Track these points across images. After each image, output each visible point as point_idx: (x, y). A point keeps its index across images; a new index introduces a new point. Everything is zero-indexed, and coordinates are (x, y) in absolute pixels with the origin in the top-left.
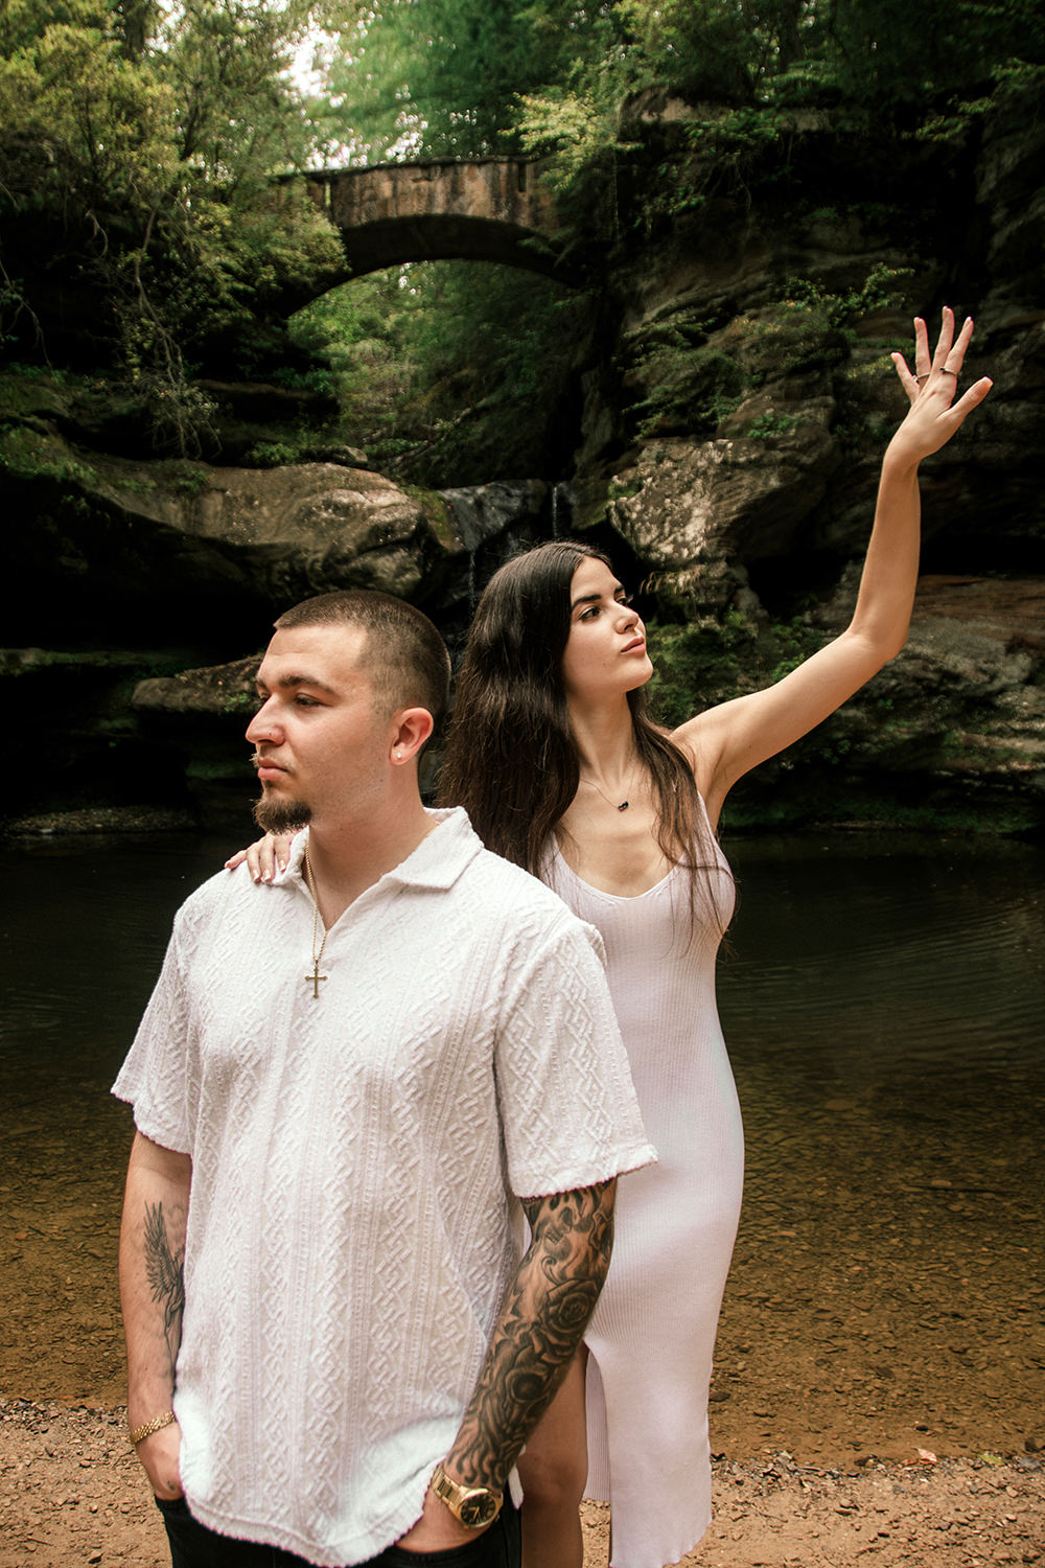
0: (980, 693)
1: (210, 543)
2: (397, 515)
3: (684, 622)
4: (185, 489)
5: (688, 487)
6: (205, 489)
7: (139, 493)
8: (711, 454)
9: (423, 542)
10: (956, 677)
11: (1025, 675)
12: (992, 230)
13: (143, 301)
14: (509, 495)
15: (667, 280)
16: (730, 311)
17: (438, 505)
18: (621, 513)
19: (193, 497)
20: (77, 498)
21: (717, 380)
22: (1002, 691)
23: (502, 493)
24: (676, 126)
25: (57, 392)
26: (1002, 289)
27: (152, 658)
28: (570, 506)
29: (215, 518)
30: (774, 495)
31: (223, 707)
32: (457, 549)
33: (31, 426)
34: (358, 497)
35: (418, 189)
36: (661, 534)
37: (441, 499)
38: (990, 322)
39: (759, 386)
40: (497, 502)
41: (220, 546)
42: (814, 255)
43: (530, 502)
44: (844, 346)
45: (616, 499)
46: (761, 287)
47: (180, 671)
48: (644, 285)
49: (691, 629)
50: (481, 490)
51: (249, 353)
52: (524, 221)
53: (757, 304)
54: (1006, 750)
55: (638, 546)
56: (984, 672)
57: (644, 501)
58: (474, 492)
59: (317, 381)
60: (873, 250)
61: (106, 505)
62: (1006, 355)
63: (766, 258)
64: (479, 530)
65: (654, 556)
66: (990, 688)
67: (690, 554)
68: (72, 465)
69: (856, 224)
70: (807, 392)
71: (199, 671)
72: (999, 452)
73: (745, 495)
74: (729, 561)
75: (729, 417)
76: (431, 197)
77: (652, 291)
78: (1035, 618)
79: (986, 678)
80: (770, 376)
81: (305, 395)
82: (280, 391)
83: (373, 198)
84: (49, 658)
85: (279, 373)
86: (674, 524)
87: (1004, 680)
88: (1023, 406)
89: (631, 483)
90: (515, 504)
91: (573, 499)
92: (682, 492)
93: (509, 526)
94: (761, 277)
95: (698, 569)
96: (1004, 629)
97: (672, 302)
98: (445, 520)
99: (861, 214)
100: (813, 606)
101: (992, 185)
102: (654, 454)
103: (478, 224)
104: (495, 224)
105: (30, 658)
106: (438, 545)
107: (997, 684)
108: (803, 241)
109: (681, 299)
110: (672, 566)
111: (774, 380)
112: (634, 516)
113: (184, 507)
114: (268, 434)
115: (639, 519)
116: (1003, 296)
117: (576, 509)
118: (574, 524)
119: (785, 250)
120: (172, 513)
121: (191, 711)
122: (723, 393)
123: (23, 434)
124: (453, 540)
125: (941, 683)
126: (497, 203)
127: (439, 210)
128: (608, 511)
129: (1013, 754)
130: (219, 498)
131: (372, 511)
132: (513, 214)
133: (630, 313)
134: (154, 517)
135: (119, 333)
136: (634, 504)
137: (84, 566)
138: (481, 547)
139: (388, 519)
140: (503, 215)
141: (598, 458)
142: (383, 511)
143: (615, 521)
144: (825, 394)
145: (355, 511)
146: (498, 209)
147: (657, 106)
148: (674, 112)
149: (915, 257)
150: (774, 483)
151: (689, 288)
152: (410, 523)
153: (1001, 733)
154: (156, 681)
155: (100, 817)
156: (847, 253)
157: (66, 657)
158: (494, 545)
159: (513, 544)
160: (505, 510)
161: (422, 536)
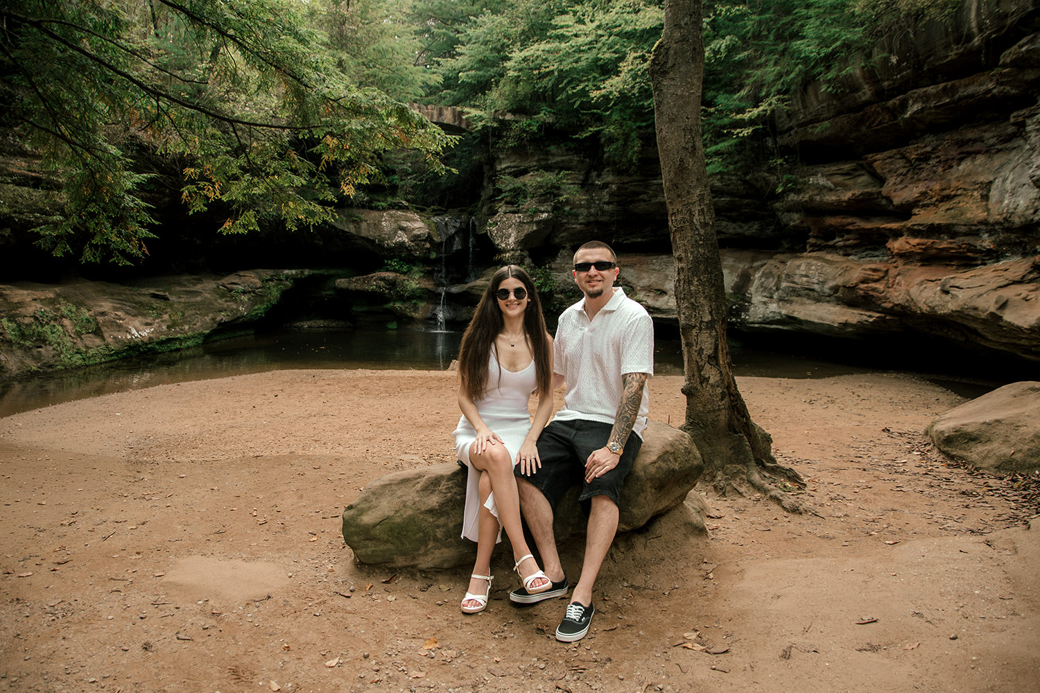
1: (363, 238)
2: (422, 231)
4: (355, 220)
5: (510, 226)
6: (361, 221)
7: (342, 222)
8: (516, 218)
9: (429, 240)
14: (456, 221)
15: (508, 157)
16: (524, 172)
17: (433, 225)
18: (490, 232)
19: (358, 223)
21: (518, 193)
23: (454, 220)
24: (509, 121)
26: (608, 169)
27: (340, 272)
28: (476, 225)
29: (365, 231)
30: (535, 231)
31: (368, 290)
32: (439, 241)
34: (409, 224)
36: (502, 241)
37: (434, 222)
38: (604, 179)
39: (532, 198)
40: (452, 223)
41: (366, 239)
42: (550, 157)
43: (463, 224)
45: (489, 227)
46: (535, 166)
47: (353, 277)
48: (501, 156)
50: (447, 218)
52: (463, 126)
53: (533, 171)
55: (495, 244)
57: (497, 229)
58: (444, 218)
63: (536, 158)
64: (446, 235)
65: (500, 247)
67: (510, 248)
69: (564, 148)
70: (545, 201)
71: (358, 277)
73: (526, 231)
74: (521, 250)
75: (523, 206)
80: (536, 195)
84: (311, 272)
86: (506, 238)
88: (611, 206)
89: (494, 223)
90: (458, 225)
91: (477, 223)
92: (509, 228)
93: (456, 233)
94: (535, 163)
95: (512, 252)
97: (509, 164)
98: (436, 230)
99: (565, 145)
100: (549, 263)
105: (307, 272)
106: (434, 240)
108: (547, 153)
109: (512, 164)
110: (505, 251)
111: (536, 197)
112: (494, 234)
113: (355, 227)
114: (377, 198)
115: (496, 235)
116: (608, 171)
117: (477, 227)
118: (476, 232)
119: (542, 156)
120: (351, 228)
121: (357, 290)
122: (522, 197)
124: (438, 238)
126: (455, 119)
128: (487, 230)
130: (365, 223)
131: (413, 229)
132: (460, 123)
134: (346, 230)
136: (494, 230)
137: (321, 243)
138: (447, 240)
139: (419, 233)
140: (456, 124)
142: (417, 229)
143: (489, 234)
145: (408, 229)
146: (455, 121)
147: (503, 114)
148: (509, 117)
150: (535, 228)
151: (514, 162)
152: (426, 233)
154: (343, 280)
155: (321, 323)
156: (562, 156)
157: (316, 272)
158: (451, 239)
159: (457, 239)
160: (454, 227)
161: (429, 238)
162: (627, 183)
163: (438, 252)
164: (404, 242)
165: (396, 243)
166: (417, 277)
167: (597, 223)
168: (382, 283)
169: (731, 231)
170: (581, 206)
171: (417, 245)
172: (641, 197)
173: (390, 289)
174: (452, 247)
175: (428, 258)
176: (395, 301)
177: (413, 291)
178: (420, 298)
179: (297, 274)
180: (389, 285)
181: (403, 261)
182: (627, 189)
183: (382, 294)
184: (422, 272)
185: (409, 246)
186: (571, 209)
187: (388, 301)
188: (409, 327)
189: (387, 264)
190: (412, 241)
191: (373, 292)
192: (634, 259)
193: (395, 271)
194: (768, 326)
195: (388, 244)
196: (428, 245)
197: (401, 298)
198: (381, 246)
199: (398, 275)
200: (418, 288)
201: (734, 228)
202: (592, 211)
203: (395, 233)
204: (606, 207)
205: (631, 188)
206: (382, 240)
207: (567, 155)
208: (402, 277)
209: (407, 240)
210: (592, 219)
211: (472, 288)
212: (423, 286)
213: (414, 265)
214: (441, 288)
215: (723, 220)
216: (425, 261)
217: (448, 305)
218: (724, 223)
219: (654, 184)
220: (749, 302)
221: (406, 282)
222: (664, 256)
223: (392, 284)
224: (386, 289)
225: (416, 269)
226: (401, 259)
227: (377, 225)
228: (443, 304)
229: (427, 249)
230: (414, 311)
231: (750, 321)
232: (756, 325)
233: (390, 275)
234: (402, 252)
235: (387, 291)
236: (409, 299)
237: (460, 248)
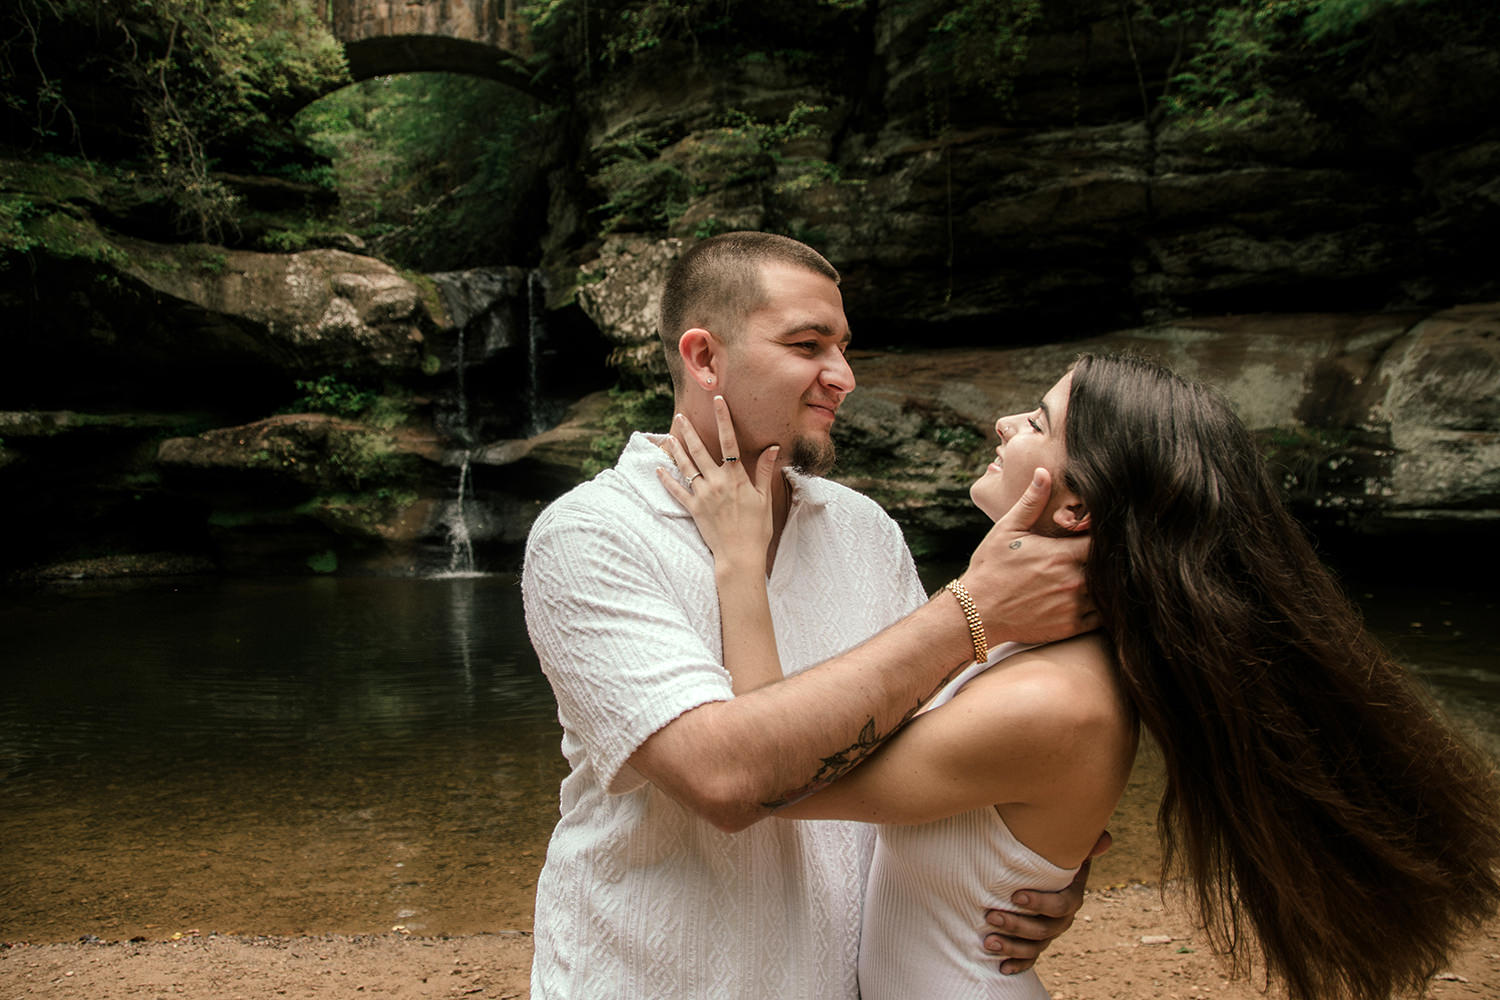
0: (882, 445)
1: (231, 319)
2: (398, 297)
3: (642, 389)
4: (208, 270)
5: (645, 276)
6: (226, 270)
7: (166, 273)
8: (664, 250)
9: (420, 320)
10: (863, 433)
11: (917, 431)
12: (886, 77)
13: (168, 103)
14: (491, 279)
15: (626, 103)
16: (679, 132)
17: (430, 288)
18: (588, 298)
19: (215, 277)
20: (110, 277)
21: (667, 188)
22: (900, 443)
23: (485, 278)
25: (90, 181)
26: (896, 123)
27: (174, 420)
28: (543, 290)
29: (234, 296)
31: (245, 463)
32: (448, 326)
33: (67, 211)
34: (362, 280)
35: (411, 12)
36: (623, 315)
37: (433, 282)
38: (887, 148)
39: (703, 195)
40: (481, 285)
41: (240, 321)
42: (747, 89)
43: (509, 285)
44: (771, 163)
45: (584, 285)
46: (705, 114)
47: (204, 431)
48: (607, 106)
49: (649, 394)
50: (466, 275)
51: (262, 150)
52: (503, 44)
53: (701, 128)
54: (904, 491)
55: (604, 326)
56: (885, 429)
57: (608, 287)
58: (461, 276)
59: (321, 176)
60: (794, 88)
61: (137, 284)
62: (900, 175)
63: (709, 90)
64: (466, 309)
65: (617, 334)
66: (889, 441)
67: (647, 331)
68: (106, 247)
69: (781, 66)
70: (741, 201)
71: (221, 431)
72: (893, 252)
75: (679, 220)
76: (422, 20)
77: (612, 112)
78: (924, 385)
79: (887, 434)
80: (712, 187)
81: (311, 188)
82: (289, 184)
83: (371, 17)
84: (81, 419)
85: (287, 169)
86: (634, 307)
87: (901, 435)
88: (912, 216)
89: (596, 272)
90: (497, 287)
91: (546, 284)
92: (640, 281)
93: (493, 306)
94: (705, 106)
95: (653, 346)
96: (900, 394)
97: (630, 120)
98: (437, 300)
99: (785, 58)
101: (887, 41)
102: (614, 247)
103: (463, 45)
104: (480, 46)
105: (63, 419)
106: (432, 323)
107: (895, 438)
108: (738, 77)
109: (638, 119)
110: (632, 342)
111: (715, 191)
112: (600, 300)
113: (207, 287)
114: (277, 221)
115: (605, 303)
116: (897, 128)
117: (548, 293)
118: (547, 305)
119: (725, 85)
120: (196, 291)
121: (216, 468)
122: (674, 200)
123: (60, 219)
124: (444, 317)
125: (851, 438)
126: (480, 28)
127: (429, 31)
128: (577, 296)
129: (909, 494)
130: (238, 279)
131: (375, 292)
132: (495, 37)
133: (594, 127)
134: (180, 295)
135: (147, 131)
136: (600, 290)
137: (112, 337)
138: (469, 324)
139: (390, 300)
140: (485, 39)
141: (564, 246)
142: (385, 293)
143: (583, 303)
144: (756, 203)
145: (360, 293)
146: (481, 33)
149: (828, 94)
151: (645, 111)
152: (409, 304)
153: (899, 477)
154: (180, 441)
155: (125, 563)
156: (774, 88)
157: (96, 419)
158: (478, 324)
159: (496, 322)
160: (488, 292)
161: (419, 315)
162: (967, 144)
163: (445, 356)
164: (347, 329)
165: (326, 332)
166: (389, 423)
167: (873, 263)
168: (287, 444)
169: (1260, 263)
170: (832, 218)
171: (386, 334)
172: (1009, 179)
173: (311, 460)
174: (483, 342)
175: (419, 371)
176: (328, 494)
177: (379, 463)
178: (401, 483)
179: (26, 424)
180: (310, 446)
181: (351, 380)
182: (969, 157)
183: (289, 474)
184: (402, 410)
185: (364, 338)
186: (808, 226)
187: (307, 492)
188: (372, 565)
189: (304, 392)
190: (371, 324)
191: (260, 470)
192: (974, 358)
193: (329, 410)
194: (1461, 514)
195: (303, 335)
196: (416, 335)
197: (345, 485)
198: (283, 341)
199: (335, 419)
200: (391, 456)
201: (1267, 256)
202: (864, 229)
203: (324, 303)
204: (899, 220)
205: (984, 155)
206: (286, 324)
207: (789, 87)
208: (346, 425)
209: (356, 322)
210: (861, 252)
211: (545, 448)
212: (406, 448)
213: (381, 392)
214: (457, 454)
215: (1235, 235)
216: (410, 379)
217: (477, 498)
218: (1237, 244)
219: (1046, 143)
220: (1387, 446)
221: (358, 439)
222: (1049, 348)
223: (317, 445)
224: (300, 459)
225: (384, 402)
226: (343, 376)
227: (272, 284)
228: (466, 498)
229: (415, 344)
230: (383, 521)
231: (1400, 500)
232: (1418, 514)
233: (312, 421)
234: (342, 356)
235: (302, 466)
236: (369, 485)
237: (504, 344)
